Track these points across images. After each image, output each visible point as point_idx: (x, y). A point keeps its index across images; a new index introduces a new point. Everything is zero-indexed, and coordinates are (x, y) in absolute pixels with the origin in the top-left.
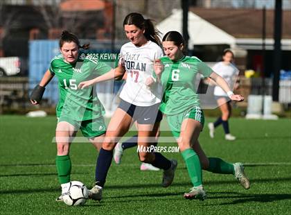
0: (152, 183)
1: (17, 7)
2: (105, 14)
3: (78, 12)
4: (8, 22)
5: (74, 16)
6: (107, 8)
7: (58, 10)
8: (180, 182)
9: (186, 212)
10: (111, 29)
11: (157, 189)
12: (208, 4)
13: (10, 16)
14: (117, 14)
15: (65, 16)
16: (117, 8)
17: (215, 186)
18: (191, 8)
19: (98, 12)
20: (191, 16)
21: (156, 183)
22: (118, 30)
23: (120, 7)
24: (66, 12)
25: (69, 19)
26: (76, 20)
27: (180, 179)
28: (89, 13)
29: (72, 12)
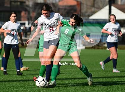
0: (96, 77)
1: (41, 4)
2: (77, 7)
3: (66, 6)
4: (37, 10)
5: (64, 7)
6: (78, 4)
7: (57, 5)
8: (108, 76)
9: (110, 89)
10: (79, 13)
11: (98, 79)
12: (119, 3)
13: (38, 7)
14: (82, 7)
15: (61, 7)
16: (82, 5)
17: (122, 78)
18: (112, 4)
19: (74, 6)
20: (113, 8)
21: (98, 77)
22: (82, 13)
23: (83, 4)
24: (61, 6)
25: (62, 9)
26: (65, 9)
27: (108, 75)
28: (71, 6)
29: (63, 6)
